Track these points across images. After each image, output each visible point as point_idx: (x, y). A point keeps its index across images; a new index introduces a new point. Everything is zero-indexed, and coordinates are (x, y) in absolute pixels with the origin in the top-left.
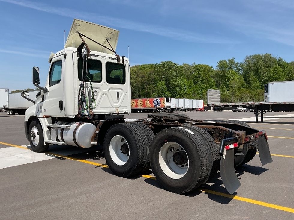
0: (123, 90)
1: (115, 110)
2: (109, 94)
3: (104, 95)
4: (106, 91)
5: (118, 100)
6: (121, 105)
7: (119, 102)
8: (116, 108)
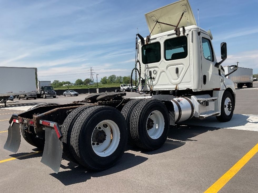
0: (184, 64)
1: (174, 86)
2: (167, 72)
3: (163, 73)
4: (164, 69)
5: (178, 76)
6: (181, 81)
7: (179, 78)
8: (175, 84)
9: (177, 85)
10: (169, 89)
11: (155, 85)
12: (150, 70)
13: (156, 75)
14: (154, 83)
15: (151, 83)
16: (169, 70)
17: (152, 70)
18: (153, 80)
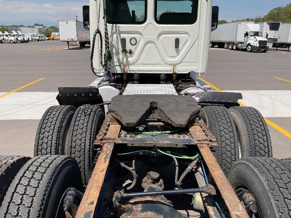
0: (189, 34)
1: (170, 68)
2: (159, 43)
3: (150, 45)
4: (153, 37)
6: (182, 60)
7: (179, 55)
8: (171, 65)
9: (174, 65)
10: (159, 71)
11: (132, 64)
12: (123, 36)
13: (135, 46)
14: (130, 59)
15: (125, 59)
16: (161, 41)
17: (127, 37)
18: (128, 55)
